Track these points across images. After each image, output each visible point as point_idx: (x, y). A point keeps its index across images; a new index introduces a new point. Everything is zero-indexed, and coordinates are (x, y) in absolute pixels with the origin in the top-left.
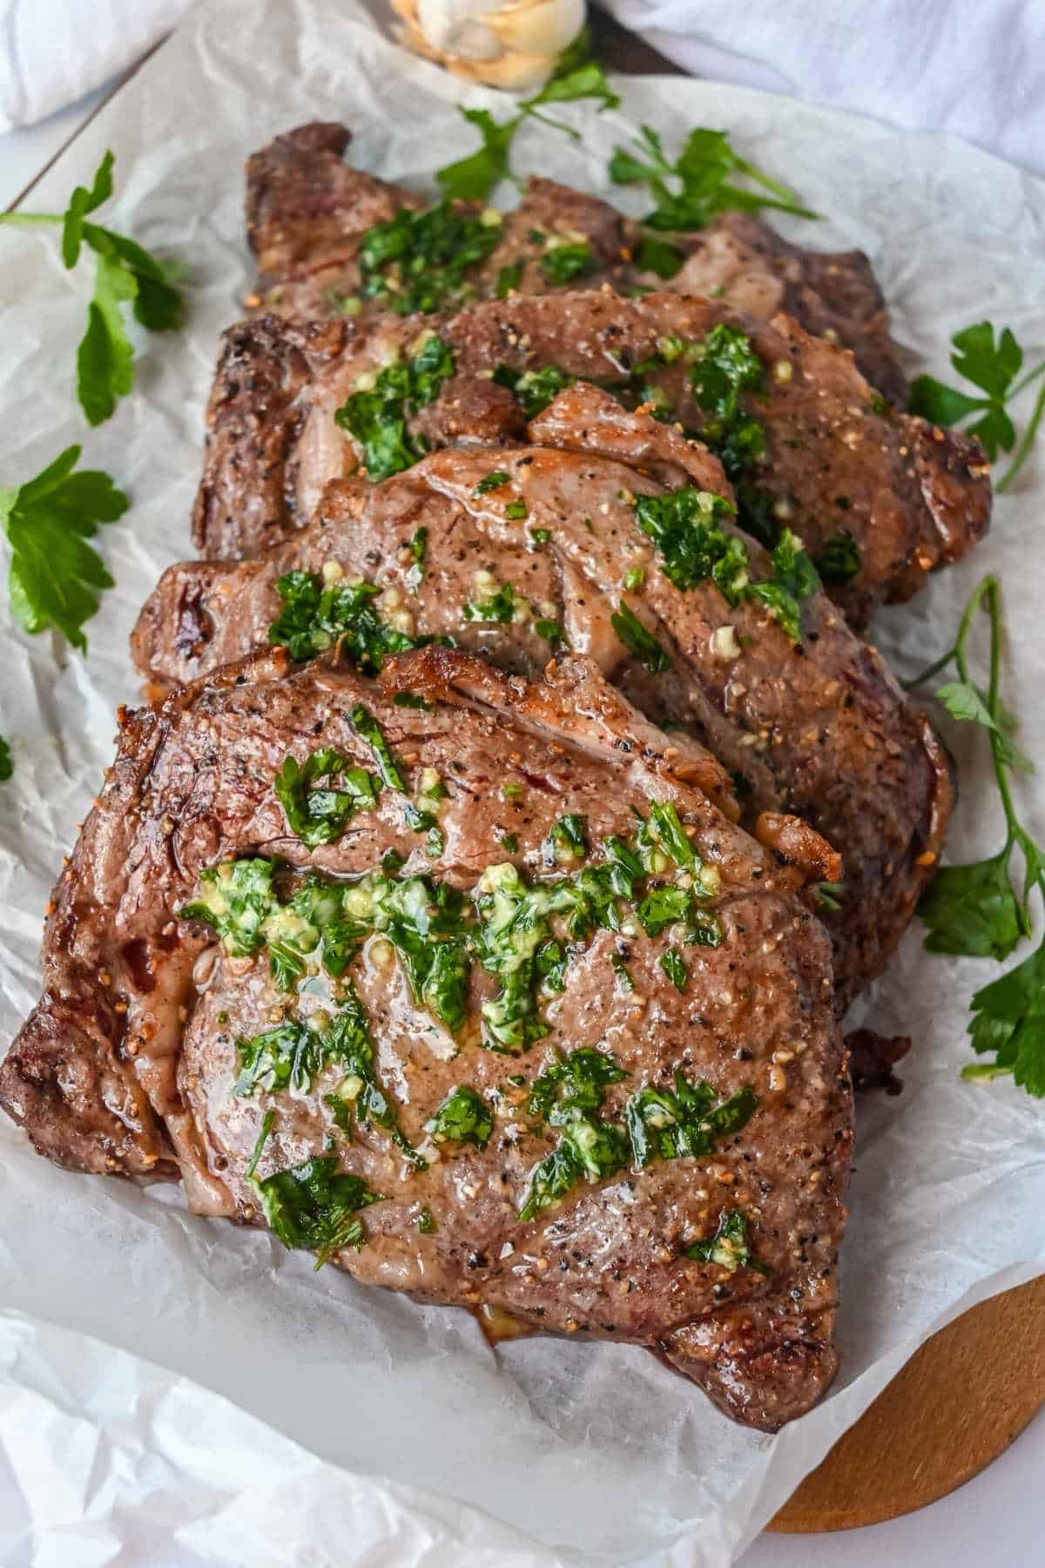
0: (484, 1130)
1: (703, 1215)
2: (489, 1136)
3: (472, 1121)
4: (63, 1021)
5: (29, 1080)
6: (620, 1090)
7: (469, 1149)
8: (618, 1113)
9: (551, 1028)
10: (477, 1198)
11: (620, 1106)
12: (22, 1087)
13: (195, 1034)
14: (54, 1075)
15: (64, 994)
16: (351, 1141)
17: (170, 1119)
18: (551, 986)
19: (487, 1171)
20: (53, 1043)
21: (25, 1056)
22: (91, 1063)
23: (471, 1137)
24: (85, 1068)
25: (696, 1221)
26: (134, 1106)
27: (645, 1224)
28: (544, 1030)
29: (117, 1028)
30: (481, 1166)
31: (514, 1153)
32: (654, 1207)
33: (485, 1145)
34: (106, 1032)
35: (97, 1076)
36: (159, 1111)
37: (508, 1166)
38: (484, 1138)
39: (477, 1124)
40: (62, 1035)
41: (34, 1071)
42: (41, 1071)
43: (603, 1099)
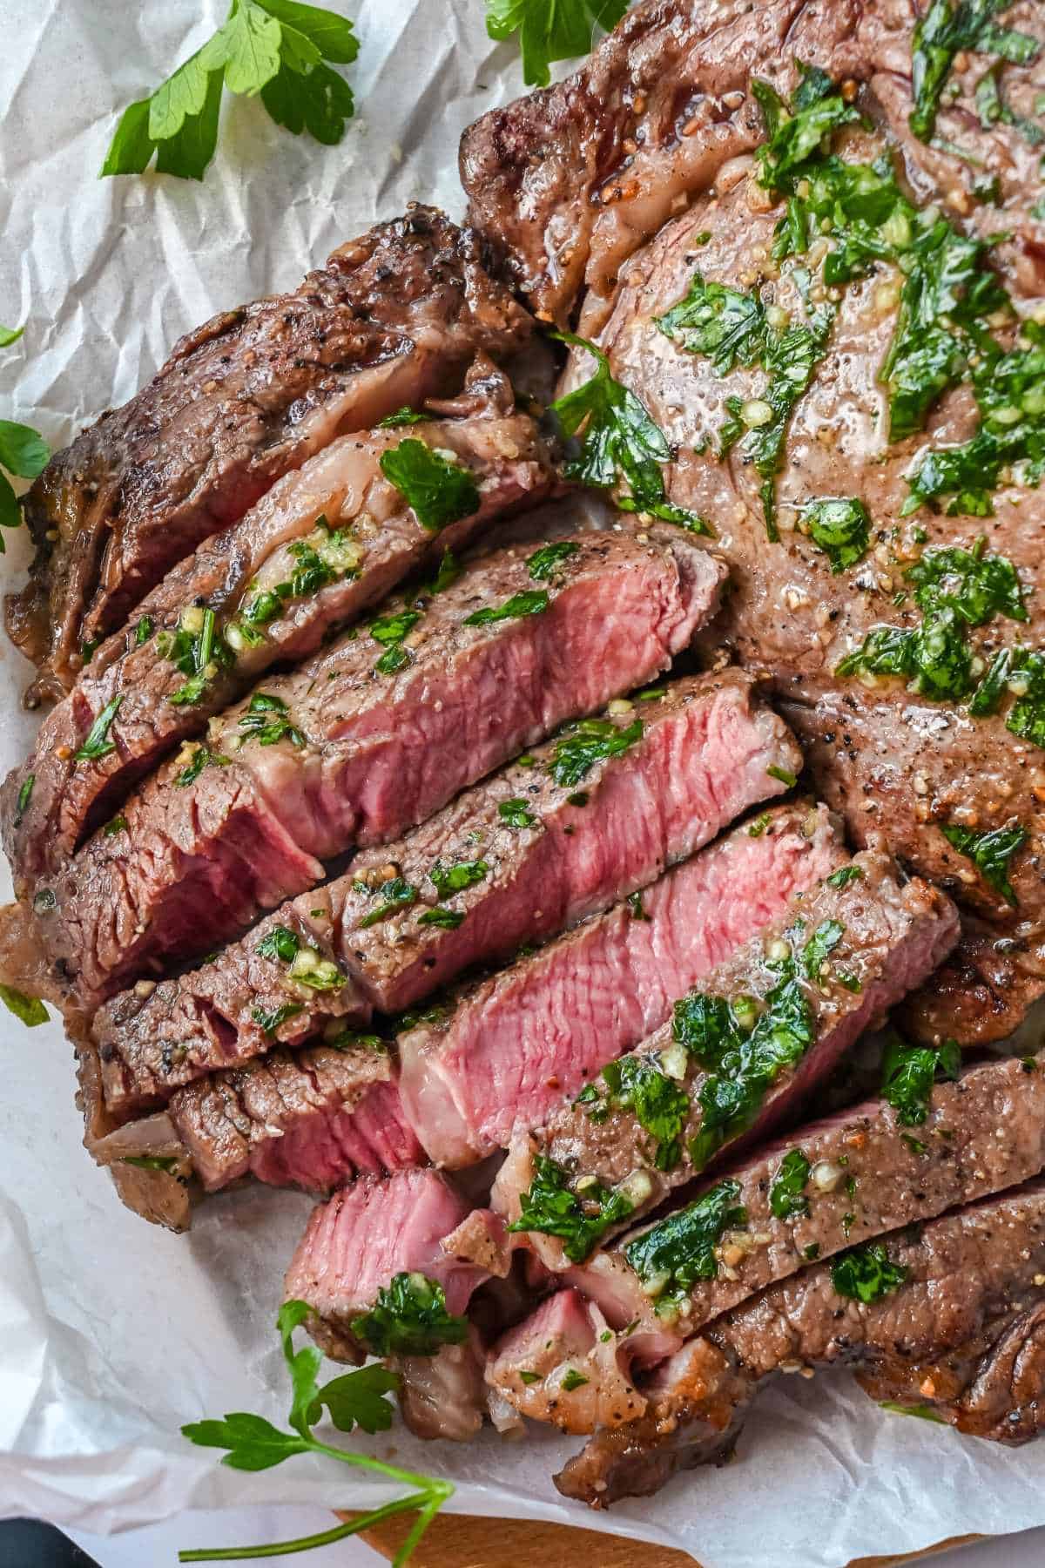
0: (850, 555)
1: (991, 806)
2: (852, 565)
3: (845, 538)
4: (571, 114)
5: (500, 147)
6: (1012, 627)
7: (824, 562)
8: (989, 648)
9: (990, 513)
10: (797, 610)
11: (998, 643)
12: (488, 150)
13: (671, 233)
14: (525, 162)
15: (593, 87)
16: (721, 460)
17: (591, 295)
18: (1027, 472)
19: (825, 596)
20: (547, 129)
21: (514, 120)
22: (564, 178)
23: (831, 551)
24: (555, 179)
25: (980, 807)
26: (569, 254)
27: (930, 768)
28: (982, 510)
29: (610, 162)
30: (822, 585)
31: (863, 599)
32: (950, 761)
33: (840, 570)
34: (600, 159)
35: (561, 195)
36: (588, 280)
37: (848, 607)
38: (844, 562)
39: (848, 544)
40: (561, 129)
41: (511, 141)
42: (518, 148)
43: (985, 622)
